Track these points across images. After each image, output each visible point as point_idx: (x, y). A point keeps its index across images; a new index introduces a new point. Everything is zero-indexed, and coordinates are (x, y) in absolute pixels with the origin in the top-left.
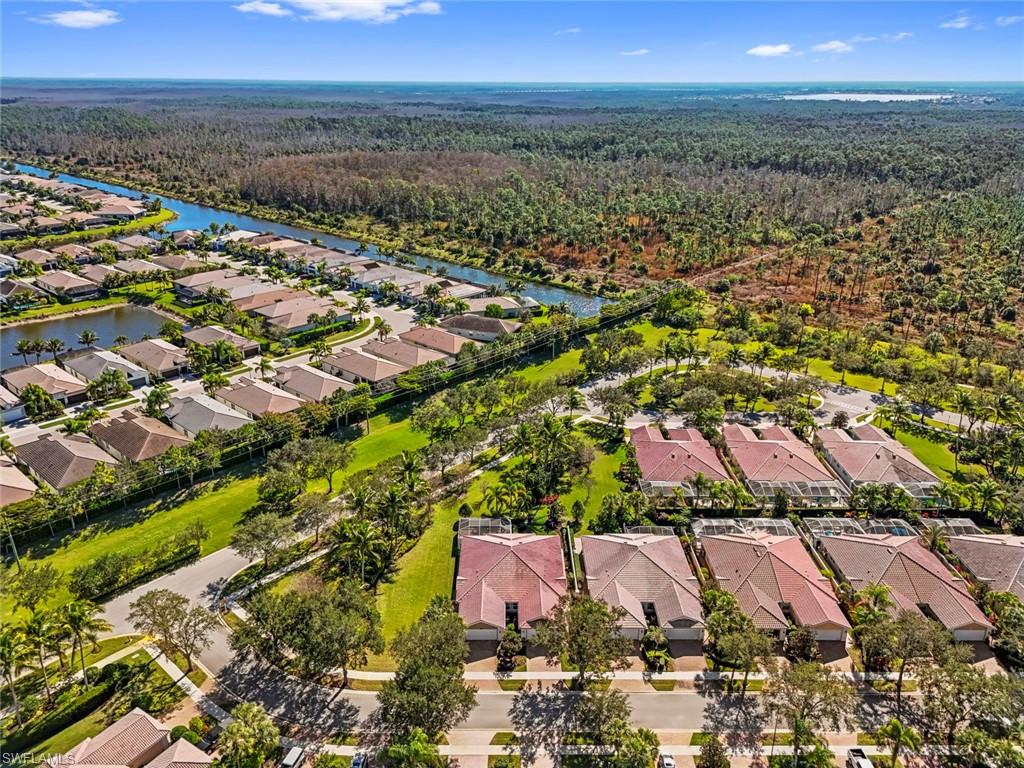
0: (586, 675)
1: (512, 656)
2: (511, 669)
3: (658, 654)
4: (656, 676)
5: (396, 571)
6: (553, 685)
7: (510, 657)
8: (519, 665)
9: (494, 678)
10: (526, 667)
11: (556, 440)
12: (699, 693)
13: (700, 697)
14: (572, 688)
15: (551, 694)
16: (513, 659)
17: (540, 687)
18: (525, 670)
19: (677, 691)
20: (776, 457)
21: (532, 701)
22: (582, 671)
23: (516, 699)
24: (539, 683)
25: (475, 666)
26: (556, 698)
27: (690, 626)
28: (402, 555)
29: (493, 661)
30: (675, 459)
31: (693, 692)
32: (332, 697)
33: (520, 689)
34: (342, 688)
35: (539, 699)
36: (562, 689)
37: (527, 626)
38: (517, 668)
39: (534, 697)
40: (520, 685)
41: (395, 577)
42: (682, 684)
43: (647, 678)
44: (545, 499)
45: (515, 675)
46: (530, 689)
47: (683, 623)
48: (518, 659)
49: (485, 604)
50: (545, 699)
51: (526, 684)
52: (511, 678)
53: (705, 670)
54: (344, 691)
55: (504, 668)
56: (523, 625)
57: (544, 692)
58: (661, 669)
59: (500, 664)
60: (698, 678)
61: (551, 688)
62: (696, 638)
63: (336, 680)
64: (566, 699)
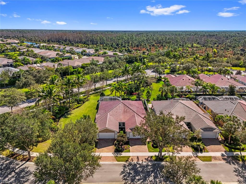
0: (163, 154)
1: (122, 145)
2: (121, 151)
3: (198, 143)
4: (200, 154)
5: (70, 114)
6: (145, 159)
7: (121, 146)
8: (126, 149)
9: (112, 155)
10: (129, 150)
11: (139, 70)
12: (227, 162)
13: (228, 164)
14: (156, 160)
15: (144, 163)
16: (123, 147)
17: (138, 160)
18: (129, 152)
19: (213, 162)
20: (222, 79)
21: (134, 167)
22: (160, 152)
23: (125, 166)
24: (138, 158)
25: (103, 150)
26: (147, 165)
27: (212, 131)
28: (74, 109)
29: (113, 148)
30: (184, 80)
31: (223, 162)
32: (19, 166)
33: (127, 161)
34: (27, 161)
35: (138, 166)
36: (151, 161)
37: (130, 131)
38: (125, 151)
39: (135, 165)
40: (127, 159)
41: (69, 116)
42: (215, 158)
43: (195, 155)
44: (135, 93)
45: (124, 154)
46: (133, 161)
47: (208, 129)
48: (126, 147)
49: (109, 121)
50: (141, 166)
51: (130, 158)
52: (122, 155)
53: (225, 152)
54: (28, 163)
55: (118, 151)
56: (128, 130)
57: (140, 162)
58: (201, 151)
59: (116, 149)
60: (223, 155)
61: (144, 160)
62: (214, 137)
63: (25, 157)
64: (153, 166)
